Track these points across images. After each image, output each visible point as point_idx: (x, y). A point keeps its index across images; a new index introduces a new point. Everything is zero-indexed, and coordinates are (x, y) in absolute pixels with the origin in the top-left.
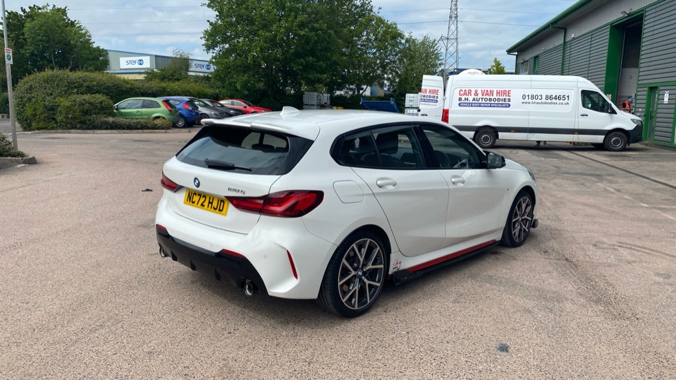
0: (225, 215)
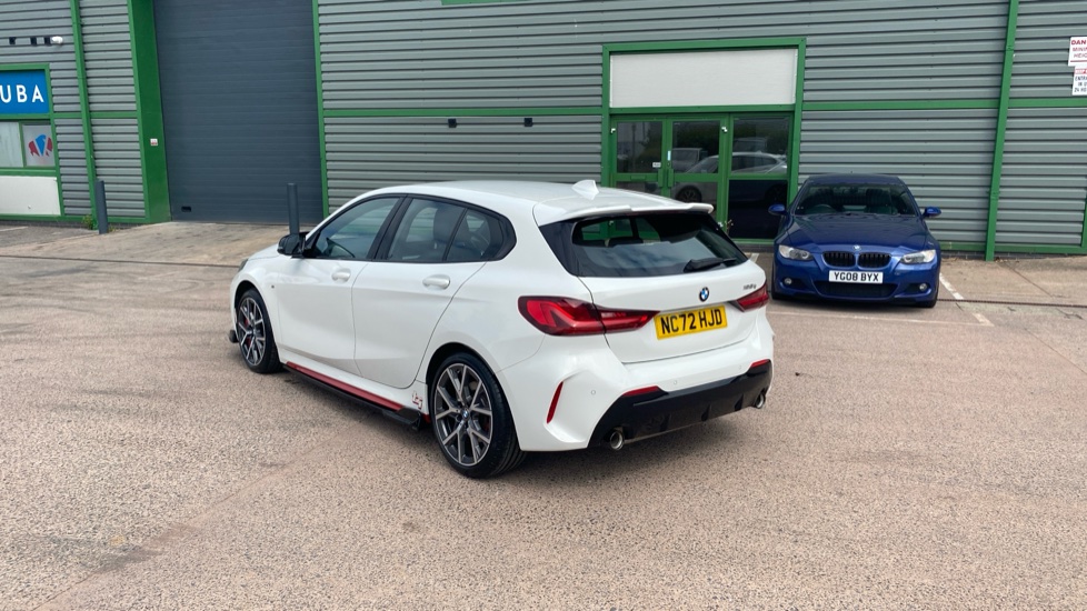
0: (725, 326)
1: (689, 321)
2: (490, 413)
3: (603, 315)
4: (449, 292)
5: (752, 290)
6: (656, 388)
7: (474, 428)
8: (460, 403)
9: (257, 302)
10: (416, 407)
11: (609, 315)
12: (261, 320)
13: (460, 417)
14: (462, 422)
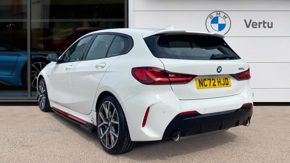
0: (230, 86)
1: (212, 82)
2: (118, 123)
3: (170, 75)
4: (104, 69)
5: (242, 71)
6: (196, 111)
7: (112, 131)
8: (107, 119)
9: (44, 83)
10: (91, 122)
11: (173, 75)
12: (44, 90)
13: (108, 126)
14: (108, 128)
